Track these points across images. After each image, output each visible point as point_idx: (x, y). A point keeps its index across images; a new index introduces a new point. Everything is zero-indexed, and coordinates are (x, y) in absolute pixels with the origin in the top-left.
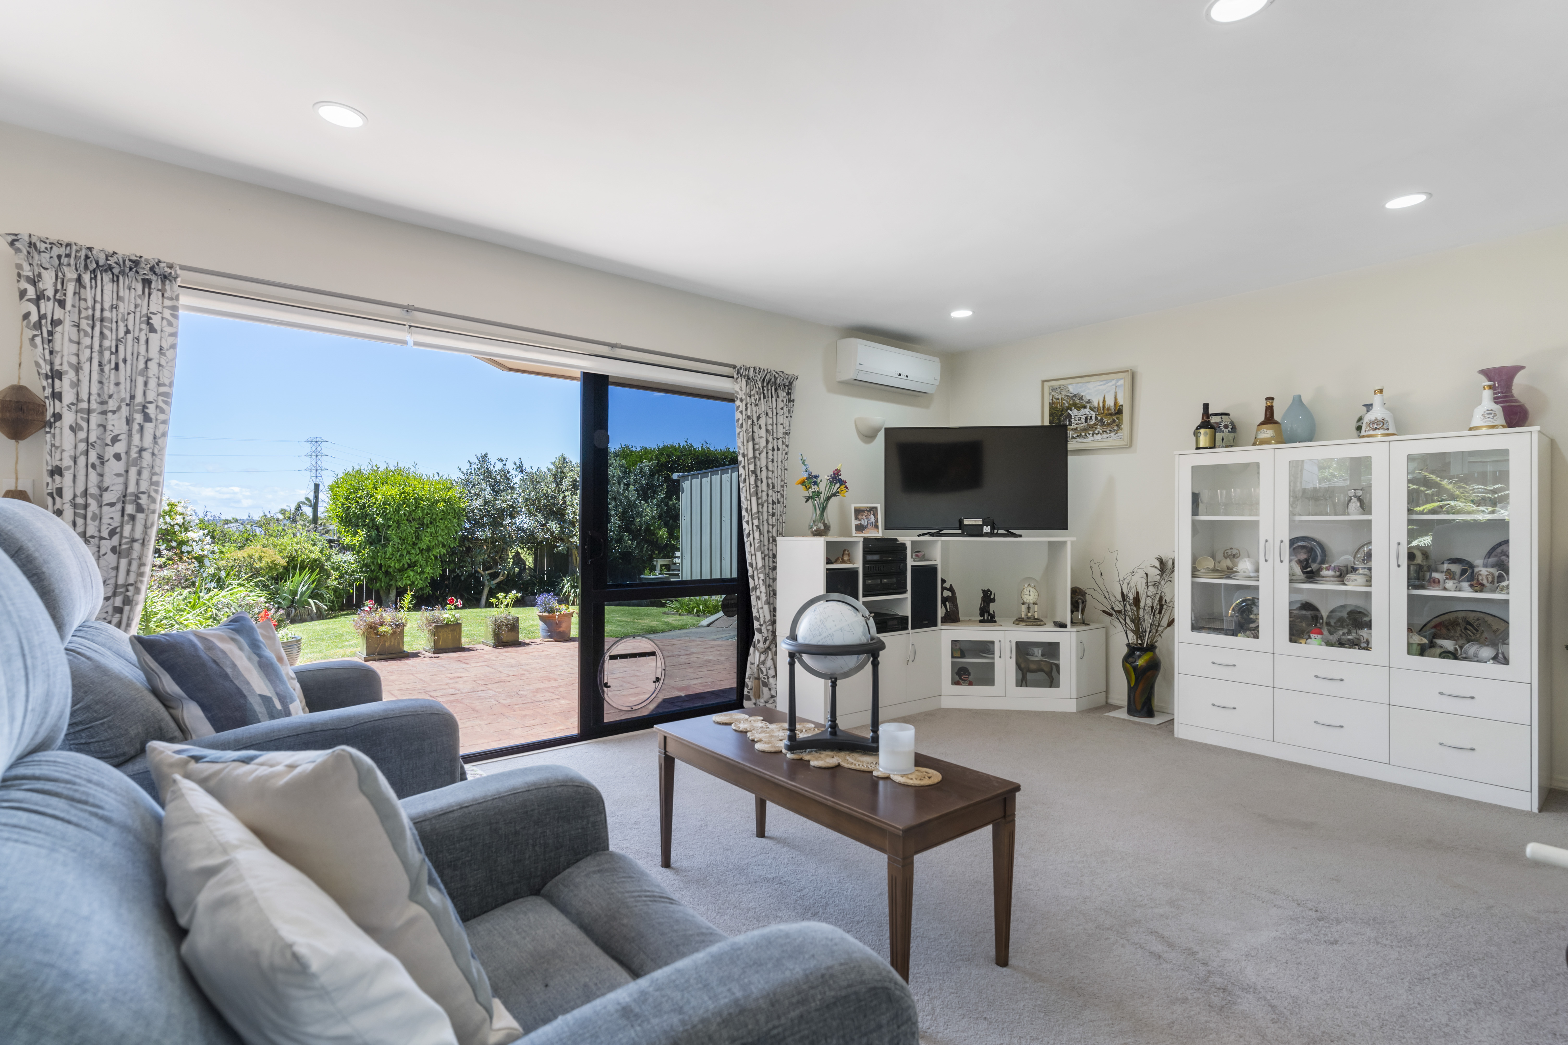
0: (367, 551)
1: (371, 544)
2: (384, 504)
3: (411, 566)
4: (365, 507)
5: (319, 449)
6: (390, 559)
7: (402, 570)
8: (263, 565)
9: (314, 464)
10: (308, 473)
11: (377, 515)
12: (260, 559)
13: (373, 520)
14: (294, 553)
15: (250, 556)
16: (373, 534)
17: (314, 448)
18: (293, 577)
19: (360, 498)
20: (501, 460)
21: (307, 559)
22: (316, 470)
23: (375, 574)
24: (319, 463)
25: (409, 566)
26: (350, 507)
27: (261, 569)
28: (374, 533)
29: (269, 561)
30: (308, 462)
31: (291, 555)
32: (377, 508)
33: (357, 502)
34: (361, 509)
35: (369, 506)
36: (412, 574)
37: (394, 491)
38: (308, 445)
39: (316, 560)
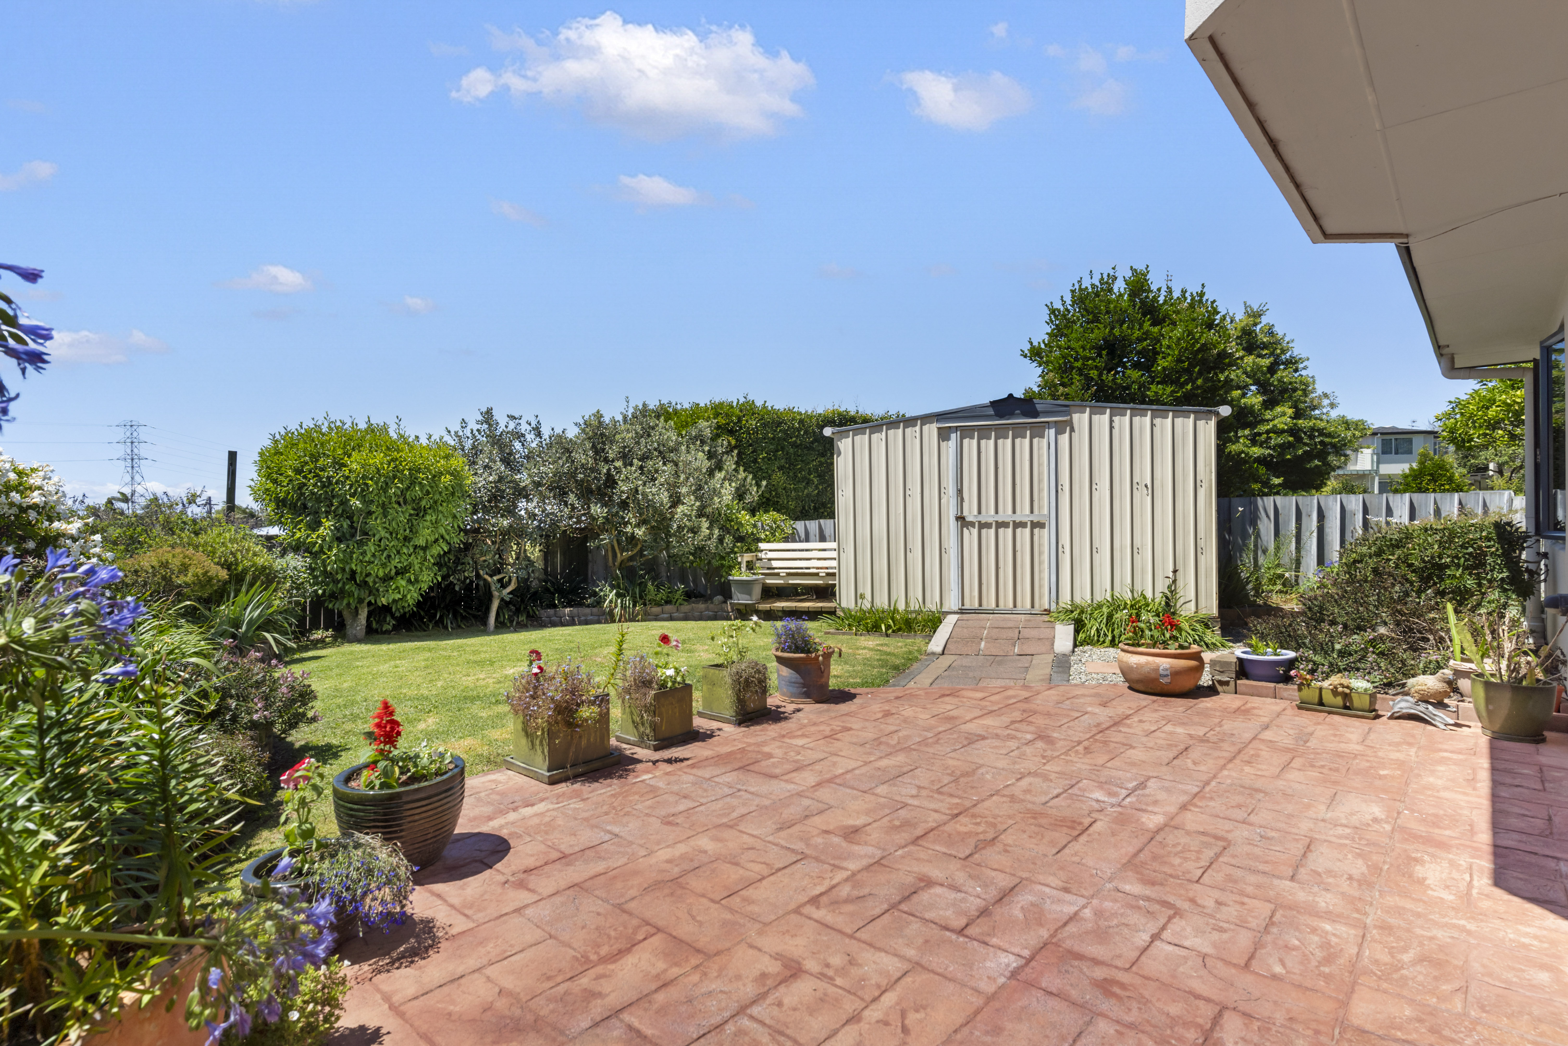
0: (335, 551)
1: (339, 540)
2: (364, 477)
3: (400, 572)
4: (330, 483)
5: (135, 434)
6: (370, 562)
7: (387, 579)
8: (189, 578)
9: (129, 452)
10: (122, 463)
11: (353, 495)
12: (184, 569)
13: (344, 503)
14: (231, 559)
15: (165, 565)
16: (345, 526)
17: (128, 434)
18: (235, 596)
19: (322, 470)
20: (512, 418)
21: (252, 566)
22: (132, 459)
23: (340, 585)
24: (136, 451)
25: (397, 573)
26: (304, 485)
27: (187, 585)
28: (346, 524)
29: (200, 571)
30: (122, 450)
31: (226, 561)
32: (351, 486)
33: (317, 475)
34: (323, 486)
35: (337, 483)
36: (403, 583)
37: (378, 459)
38: (122, 430)
39: (264, 568)
